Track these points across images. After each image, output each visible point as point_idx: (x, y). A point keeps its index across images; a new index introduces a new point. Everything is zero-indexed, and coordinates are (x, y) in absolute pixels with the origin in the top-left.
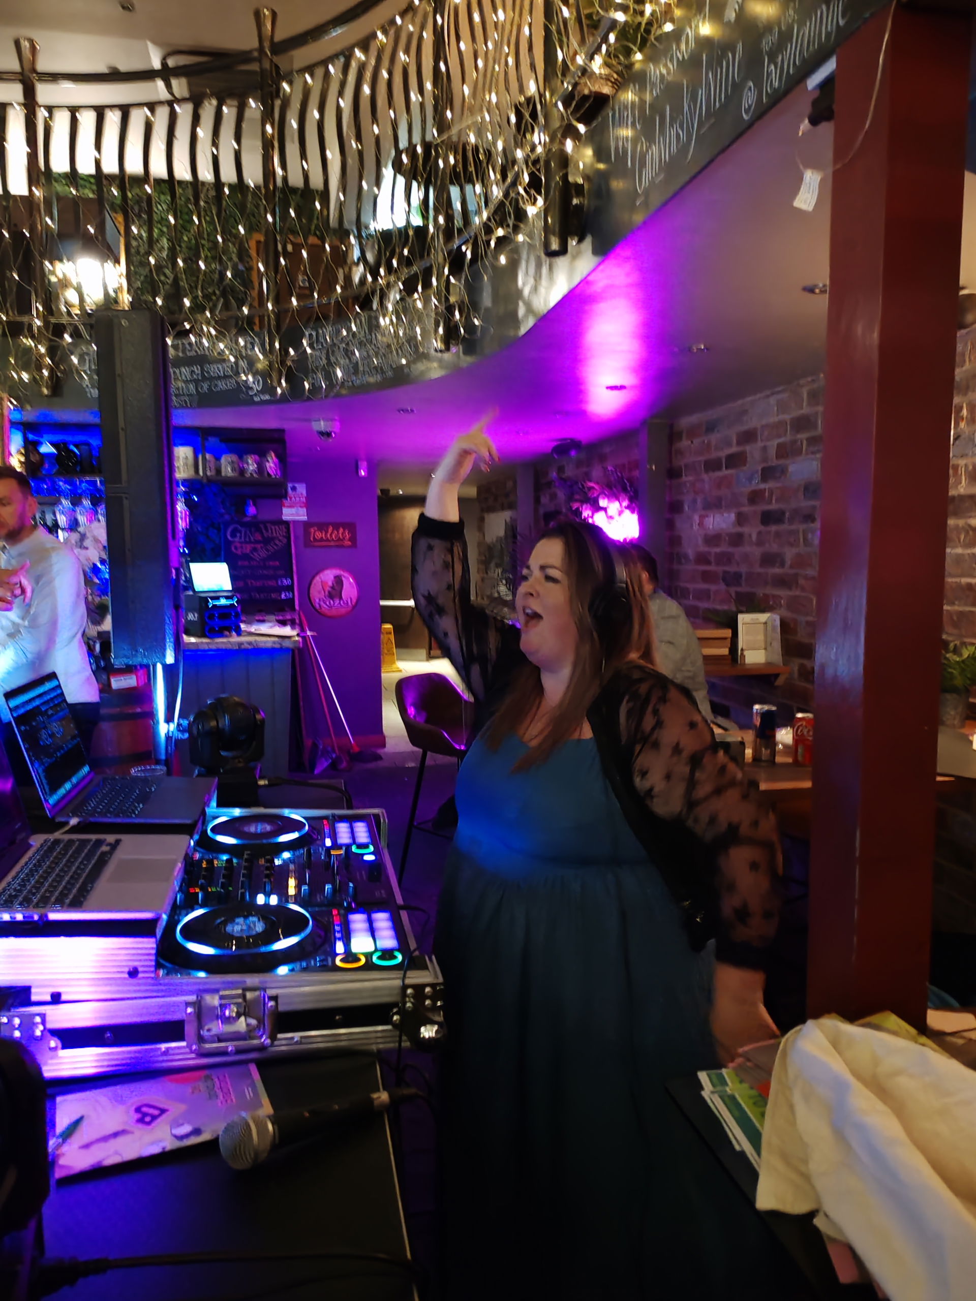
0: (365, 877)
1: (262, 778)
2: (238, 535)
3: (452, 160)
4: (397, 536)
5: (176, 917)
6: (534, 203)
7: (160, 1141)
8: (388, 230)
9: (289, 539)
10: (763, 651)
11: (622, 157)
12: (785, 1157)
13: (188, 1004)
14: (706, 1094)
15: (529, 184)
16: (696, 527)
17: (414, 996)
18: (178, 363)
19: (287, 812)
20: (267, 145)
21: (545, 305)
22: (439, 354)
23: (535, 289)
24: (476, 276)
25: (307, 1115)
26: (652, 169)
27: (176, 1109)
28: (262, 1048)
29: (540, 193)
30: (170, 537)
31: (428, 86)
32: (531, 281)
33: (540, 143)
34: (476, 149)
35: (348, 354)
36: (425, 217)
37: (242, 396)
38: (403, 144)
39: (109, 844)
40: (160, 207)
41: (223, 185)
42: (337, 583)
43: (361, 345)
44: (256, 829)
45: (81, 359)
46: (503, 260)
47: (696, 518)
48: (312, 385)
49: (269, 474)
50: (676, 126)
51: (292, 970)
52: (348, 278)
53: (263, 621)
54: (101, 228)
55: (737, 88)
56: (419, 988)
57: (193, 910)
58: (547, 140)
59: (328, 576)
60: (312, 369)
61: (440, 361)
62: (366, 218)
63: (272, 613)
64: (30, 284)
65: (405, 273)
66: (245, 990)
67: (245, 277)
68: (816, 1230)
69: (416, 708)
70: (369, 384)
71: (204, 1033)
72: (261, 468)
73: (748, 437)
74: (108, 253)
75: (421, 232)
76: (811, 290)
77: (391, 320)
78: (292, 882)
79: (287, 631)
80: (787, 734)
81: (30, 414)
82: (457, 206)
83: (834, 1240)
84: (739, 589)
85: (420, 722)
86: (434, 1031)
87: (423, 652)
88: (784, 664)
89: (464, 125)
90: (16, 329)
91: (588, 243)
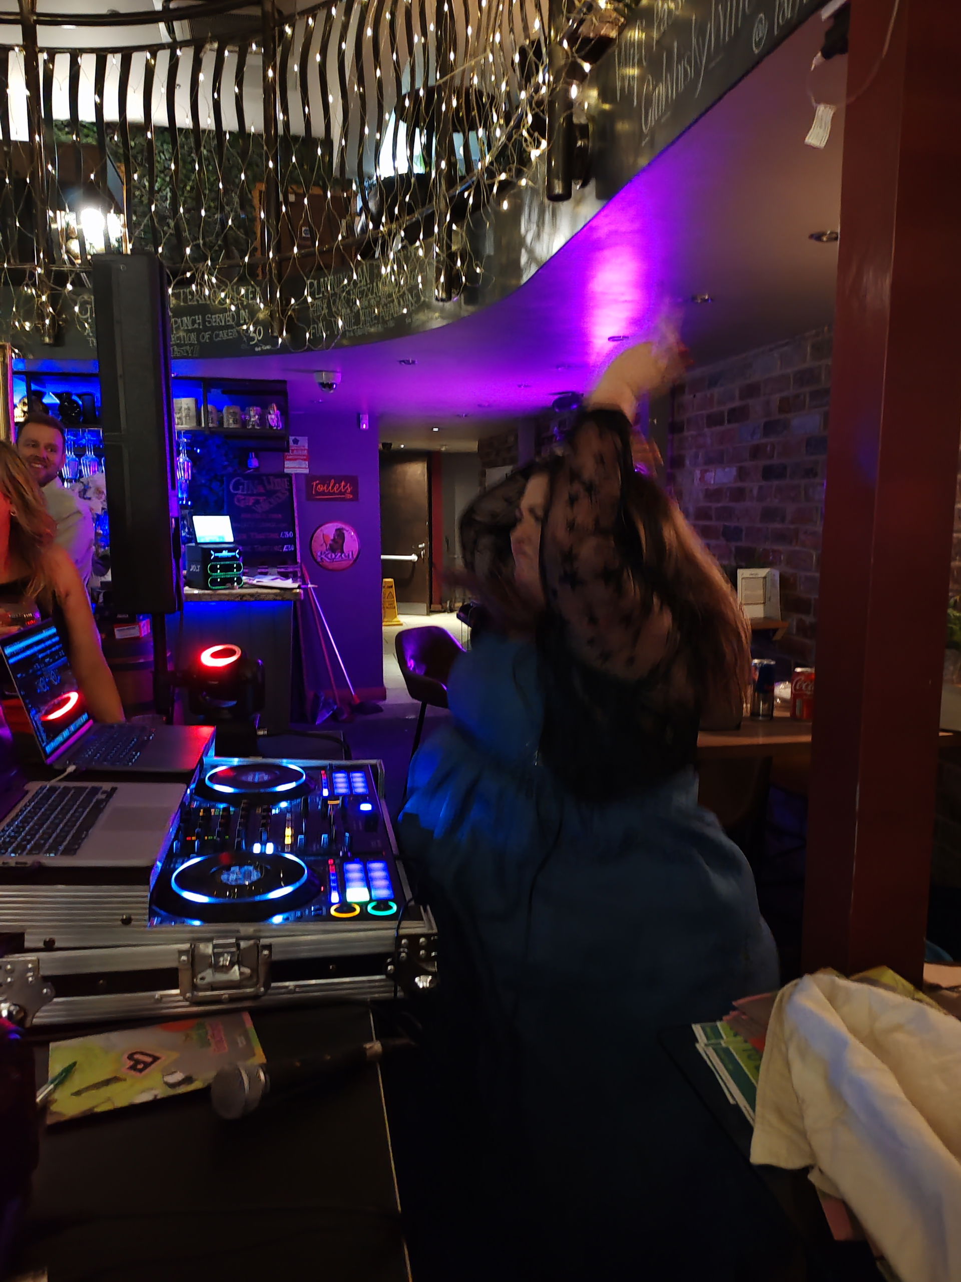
0: (361, 828)
1: (260, 728)
2: (241, 487)
3: (454, 103)
4: (400, 491)
5: (172, 866)
6: (538, 147)
7: (152, 1089)
8: (390, 178)
9: (291, 491)
10: (762, 606)
11: (627, 97)
12: (780, 1112)
13: (181, 953)
14: (700, 1047)
15: (531, 126)
16: (696, 482)
17: (408, 946)
18: (179, 312)
19: (285, 762)
20: (268, 89)
21: (548, 253)
22: (441, 304)
23: (538, 236)
24: (479, 223)
25: (298, 1064)
26: (658, 106)
27: (167, 1057)
28: (255, 997)
29: (544, 138)
30: (169, 487)
31: (432, 27)
32: (534, 227)
33: (544, 82)
34: (479, 94)
35: (350, 303)
36: (427, 163)
37: (243, 346)
38: (406, 89)
39: (104, 792)
40: (163, 157)
41: (225, 133)
42: (338, 536)
43: (362, 295)
44: (254, 778)
45: (83, 310)
46: (505, 205)
47: (698, 473)
48: (313, 335)
49: (271, 427)
50: (685, 62)
51: (287, 919)
52: (350, 228)
53: (265, 574)
54: (102, 174)
55: (748, 21)
56: (413, 938)
57: (189, 859)
58: (551, 79)
59: (329, 530)
60: (313, 319)
61: (442, 310)
62: (368, 168)
63: (274, 566)
64: (32, 232)
65: (407, 220)
66: (239, 939)
67: (247, 225)
68: (811, 1186)
69: (415, 661)
70: (370, 334)
71: (198, 981)
72: (263, 420)
73: (751, 391)
74: (110, 202)
75: (423, 179)
76: (818, 237)
77: (392, 268)
78: (288, 832)
79: (289, 583)
80: (785, 688)
81: (33, 364)
82: (460, 151)
83: (827, 1196)
84: (739, 544)
85: (420, 673)
86: (428, 981)
87: (424, 607)
88: (782, 620)
89: (467, 65)
90: (19, 278)
91: (591, 188)
